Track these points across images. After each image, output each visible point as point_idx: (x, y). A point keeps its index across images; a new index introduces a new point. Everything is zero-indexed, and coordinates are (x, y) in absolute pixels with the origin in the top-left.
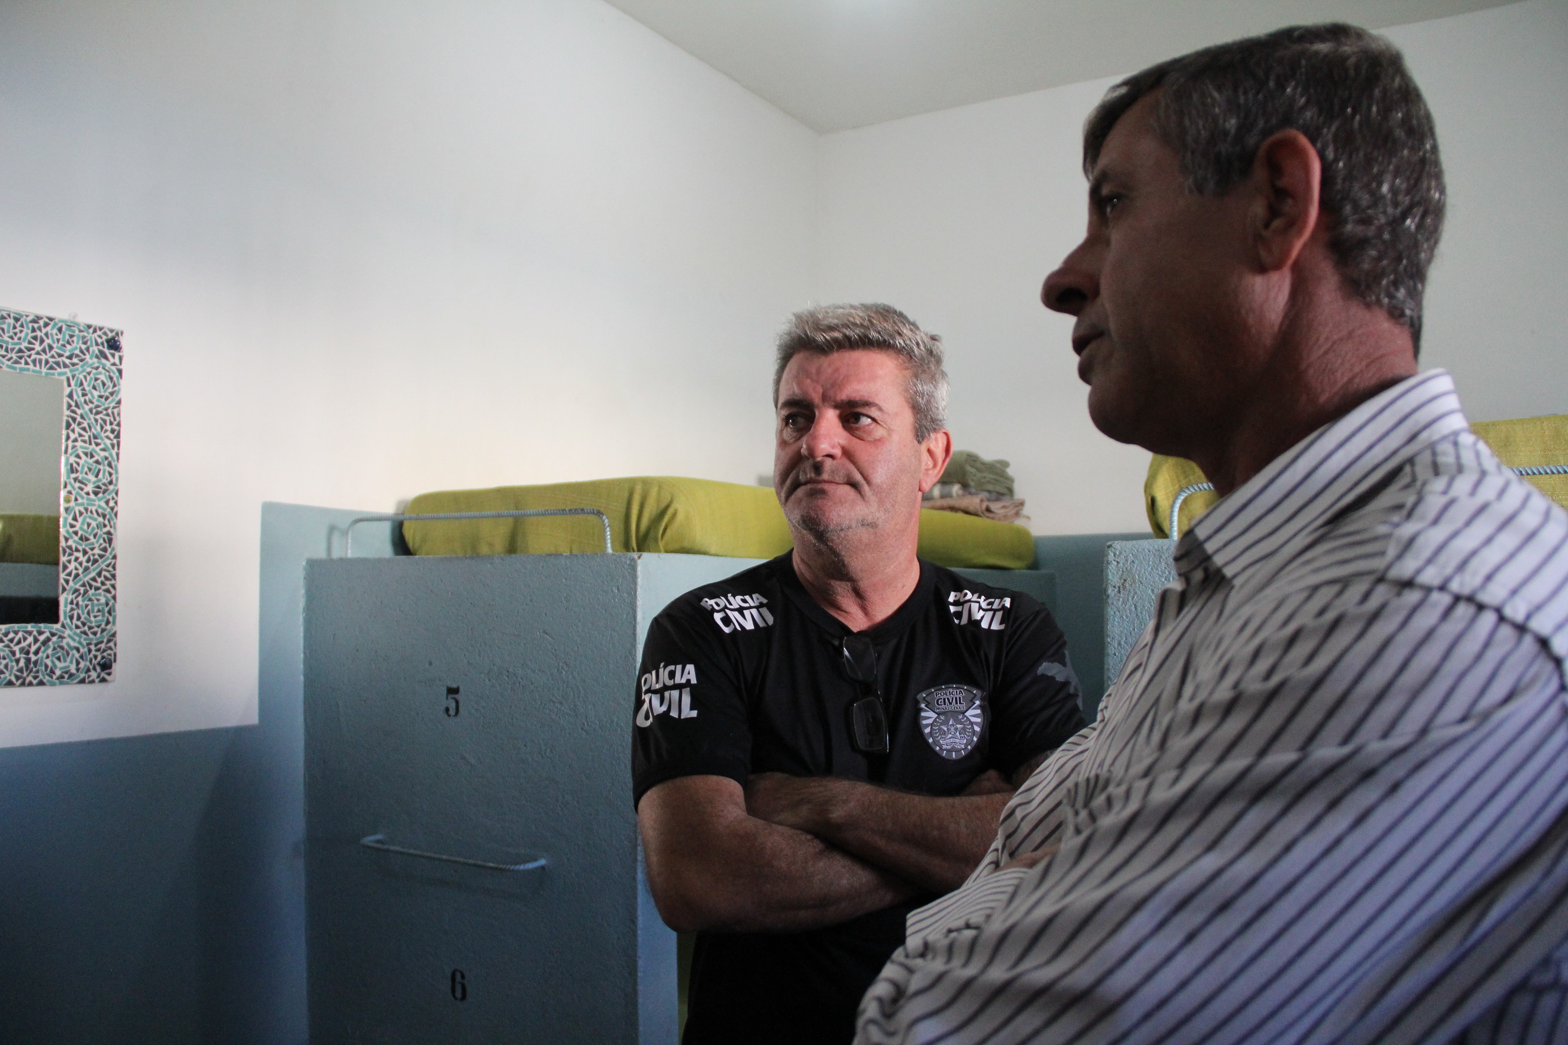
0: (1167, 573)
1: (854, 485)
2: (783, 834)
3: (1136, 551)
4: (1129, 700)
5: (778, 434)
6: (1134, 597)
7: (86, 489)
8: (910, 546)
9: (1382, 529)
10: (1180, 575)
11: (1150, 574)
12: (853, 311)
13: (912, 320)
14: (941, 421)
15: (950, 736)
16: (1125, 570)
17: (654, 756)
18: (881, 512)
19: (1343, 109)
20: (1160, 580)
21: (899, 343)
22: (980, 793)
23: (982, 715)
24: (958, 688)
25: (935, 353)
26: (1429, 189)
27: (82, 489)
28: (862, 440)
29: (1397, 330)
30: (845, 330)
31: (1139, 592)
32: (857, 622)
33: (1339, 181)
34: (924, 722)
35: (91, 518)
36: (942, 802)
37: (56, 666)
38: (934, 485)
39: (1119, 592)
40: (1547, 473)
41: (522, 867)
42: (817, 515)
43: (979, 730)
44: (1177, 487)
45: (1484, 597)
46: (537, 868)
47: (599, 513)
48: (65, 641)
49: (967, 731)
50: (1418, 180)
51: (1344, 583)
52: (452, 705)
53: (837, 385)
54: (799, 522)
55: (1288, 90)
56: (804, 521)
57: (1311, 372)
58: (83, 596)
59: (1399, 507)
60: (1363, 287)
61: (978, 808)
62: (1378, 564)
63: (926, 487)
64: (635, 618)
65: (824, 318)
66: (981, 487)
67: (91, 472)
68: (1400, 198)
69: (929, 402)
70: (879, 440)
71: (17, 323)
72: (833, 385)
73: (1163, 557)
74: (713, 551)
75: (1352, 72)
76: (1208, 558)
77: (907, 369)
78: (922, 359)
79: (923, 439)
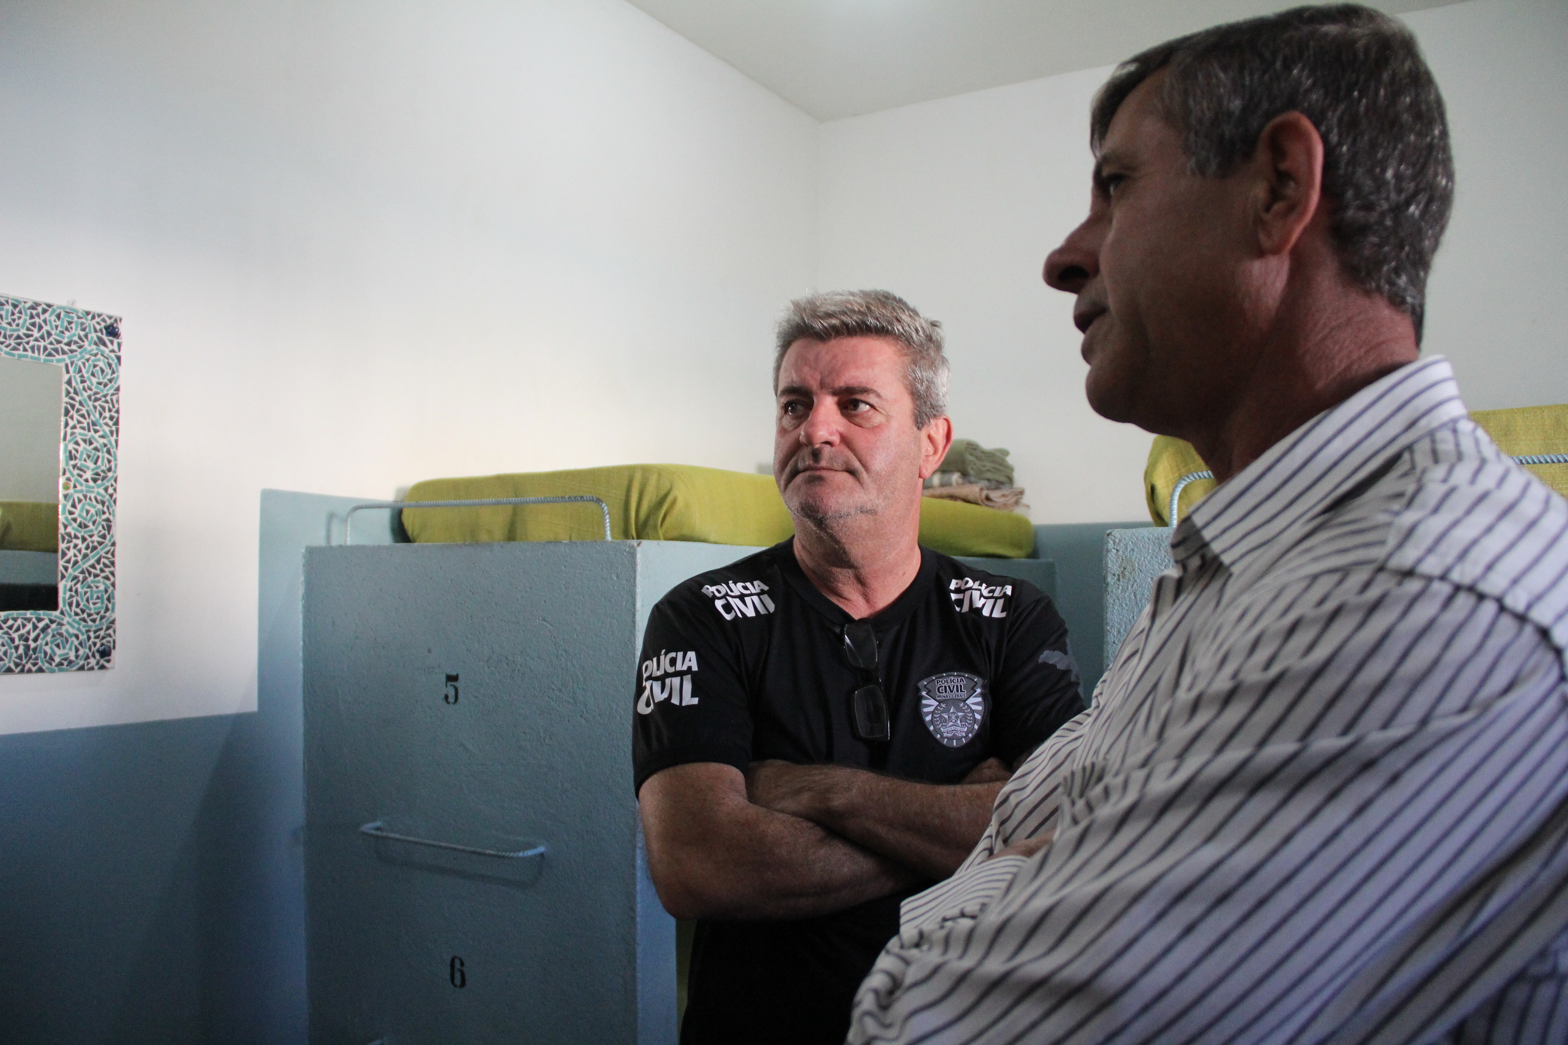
0: (1167, 561)
1: (852, 472)
2: (784, 821)
3: (1135, 539)
4: (1126, 686)
5: (778, 422)
6: (1133, 585)
7: (85, 476)
8: (911, 533)
9: (1382, 518)
10: (1177, 562)
11: (1149, 562)
12: (851, 298)
13: (911, 306)
14: (941, 407)
15: (951, 723)
16: (1124, 558)
17: (655, 743)
18: (880, 499)
19: (1350, 91)
20: (1160, 569)
21: (898, 329)
22: (980, 782)
23: (983, 702)
24: (960, 676)
25: (934, 338)
26: (1436, 175)
27: (81, 476)
28: (861, 427)
29: (1397, 318)
30: (842, 317)
31: (1138, 581)
32: (858, 609)
33: (1342, 165)
34: (925, 710)
35: (89, 504)
36: (943, 790)
37: (55, 654)
38: (934, 473)
39: (1119, 580)
40: (1547, 462)
41: (521, 854)
42: (816, 501)
43: (979, 718)
44: (1177, 475)
45: (1484, 587)
46: (535, 855)
47: (599, 501)
48: (64, 628)
49: (968, 719)
50: (1424, 167)
51: (1344, 572)
52: (452, 693)
53: (834, 371)
54: (798, 509)
55: (1295, 72)
56: (802, 509)
57: (1308, 358)
58: (83, 583)
59: (1399, 495)
60: (1363, 274)
61: (979, 796)
62: (1379, 553)
63: (927, 473)
64: (634, 605)
65: (822, 303)
66: (980, 476)
67: (90, 458)
68: (1404, 185)
69: (928, 388)
70: (878, 427)
71: (15, 310)
72: (830, 373)
73: (1163, 545)
74: (712, 539)
75: (1361, 56)
76: (1205, 545)
77: (906, 355)
78: (922, 345)
79: (923, 426)
